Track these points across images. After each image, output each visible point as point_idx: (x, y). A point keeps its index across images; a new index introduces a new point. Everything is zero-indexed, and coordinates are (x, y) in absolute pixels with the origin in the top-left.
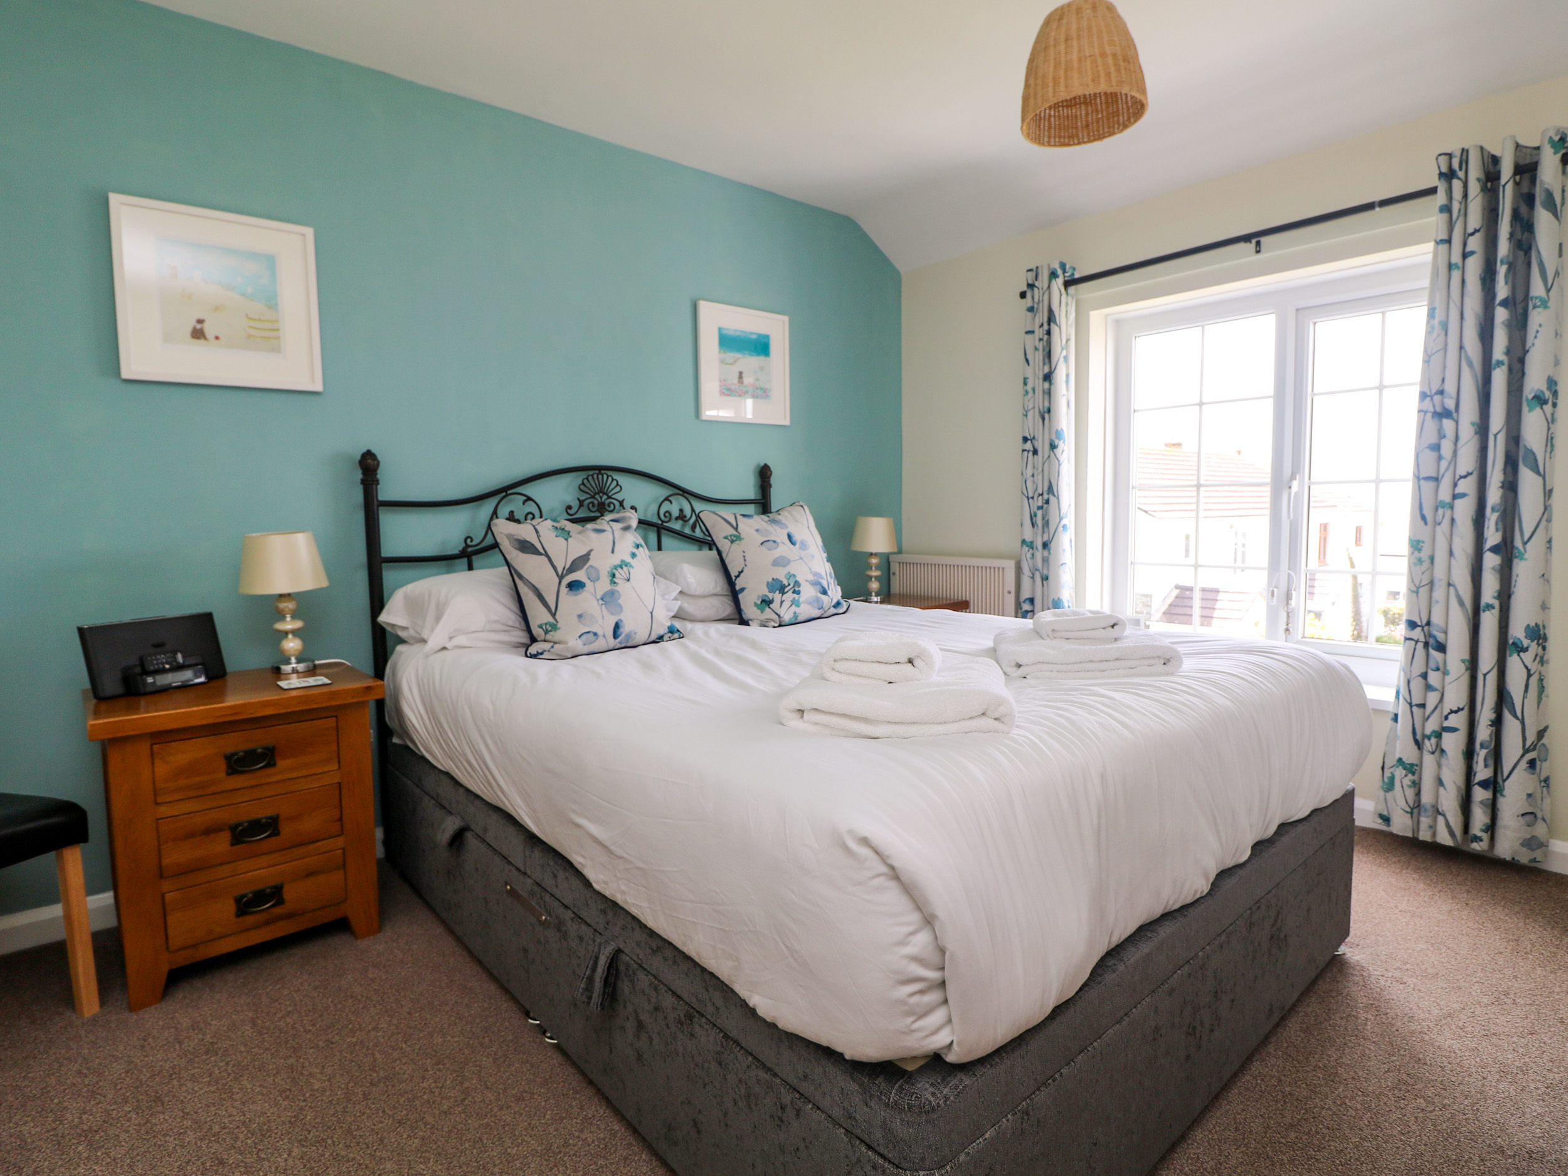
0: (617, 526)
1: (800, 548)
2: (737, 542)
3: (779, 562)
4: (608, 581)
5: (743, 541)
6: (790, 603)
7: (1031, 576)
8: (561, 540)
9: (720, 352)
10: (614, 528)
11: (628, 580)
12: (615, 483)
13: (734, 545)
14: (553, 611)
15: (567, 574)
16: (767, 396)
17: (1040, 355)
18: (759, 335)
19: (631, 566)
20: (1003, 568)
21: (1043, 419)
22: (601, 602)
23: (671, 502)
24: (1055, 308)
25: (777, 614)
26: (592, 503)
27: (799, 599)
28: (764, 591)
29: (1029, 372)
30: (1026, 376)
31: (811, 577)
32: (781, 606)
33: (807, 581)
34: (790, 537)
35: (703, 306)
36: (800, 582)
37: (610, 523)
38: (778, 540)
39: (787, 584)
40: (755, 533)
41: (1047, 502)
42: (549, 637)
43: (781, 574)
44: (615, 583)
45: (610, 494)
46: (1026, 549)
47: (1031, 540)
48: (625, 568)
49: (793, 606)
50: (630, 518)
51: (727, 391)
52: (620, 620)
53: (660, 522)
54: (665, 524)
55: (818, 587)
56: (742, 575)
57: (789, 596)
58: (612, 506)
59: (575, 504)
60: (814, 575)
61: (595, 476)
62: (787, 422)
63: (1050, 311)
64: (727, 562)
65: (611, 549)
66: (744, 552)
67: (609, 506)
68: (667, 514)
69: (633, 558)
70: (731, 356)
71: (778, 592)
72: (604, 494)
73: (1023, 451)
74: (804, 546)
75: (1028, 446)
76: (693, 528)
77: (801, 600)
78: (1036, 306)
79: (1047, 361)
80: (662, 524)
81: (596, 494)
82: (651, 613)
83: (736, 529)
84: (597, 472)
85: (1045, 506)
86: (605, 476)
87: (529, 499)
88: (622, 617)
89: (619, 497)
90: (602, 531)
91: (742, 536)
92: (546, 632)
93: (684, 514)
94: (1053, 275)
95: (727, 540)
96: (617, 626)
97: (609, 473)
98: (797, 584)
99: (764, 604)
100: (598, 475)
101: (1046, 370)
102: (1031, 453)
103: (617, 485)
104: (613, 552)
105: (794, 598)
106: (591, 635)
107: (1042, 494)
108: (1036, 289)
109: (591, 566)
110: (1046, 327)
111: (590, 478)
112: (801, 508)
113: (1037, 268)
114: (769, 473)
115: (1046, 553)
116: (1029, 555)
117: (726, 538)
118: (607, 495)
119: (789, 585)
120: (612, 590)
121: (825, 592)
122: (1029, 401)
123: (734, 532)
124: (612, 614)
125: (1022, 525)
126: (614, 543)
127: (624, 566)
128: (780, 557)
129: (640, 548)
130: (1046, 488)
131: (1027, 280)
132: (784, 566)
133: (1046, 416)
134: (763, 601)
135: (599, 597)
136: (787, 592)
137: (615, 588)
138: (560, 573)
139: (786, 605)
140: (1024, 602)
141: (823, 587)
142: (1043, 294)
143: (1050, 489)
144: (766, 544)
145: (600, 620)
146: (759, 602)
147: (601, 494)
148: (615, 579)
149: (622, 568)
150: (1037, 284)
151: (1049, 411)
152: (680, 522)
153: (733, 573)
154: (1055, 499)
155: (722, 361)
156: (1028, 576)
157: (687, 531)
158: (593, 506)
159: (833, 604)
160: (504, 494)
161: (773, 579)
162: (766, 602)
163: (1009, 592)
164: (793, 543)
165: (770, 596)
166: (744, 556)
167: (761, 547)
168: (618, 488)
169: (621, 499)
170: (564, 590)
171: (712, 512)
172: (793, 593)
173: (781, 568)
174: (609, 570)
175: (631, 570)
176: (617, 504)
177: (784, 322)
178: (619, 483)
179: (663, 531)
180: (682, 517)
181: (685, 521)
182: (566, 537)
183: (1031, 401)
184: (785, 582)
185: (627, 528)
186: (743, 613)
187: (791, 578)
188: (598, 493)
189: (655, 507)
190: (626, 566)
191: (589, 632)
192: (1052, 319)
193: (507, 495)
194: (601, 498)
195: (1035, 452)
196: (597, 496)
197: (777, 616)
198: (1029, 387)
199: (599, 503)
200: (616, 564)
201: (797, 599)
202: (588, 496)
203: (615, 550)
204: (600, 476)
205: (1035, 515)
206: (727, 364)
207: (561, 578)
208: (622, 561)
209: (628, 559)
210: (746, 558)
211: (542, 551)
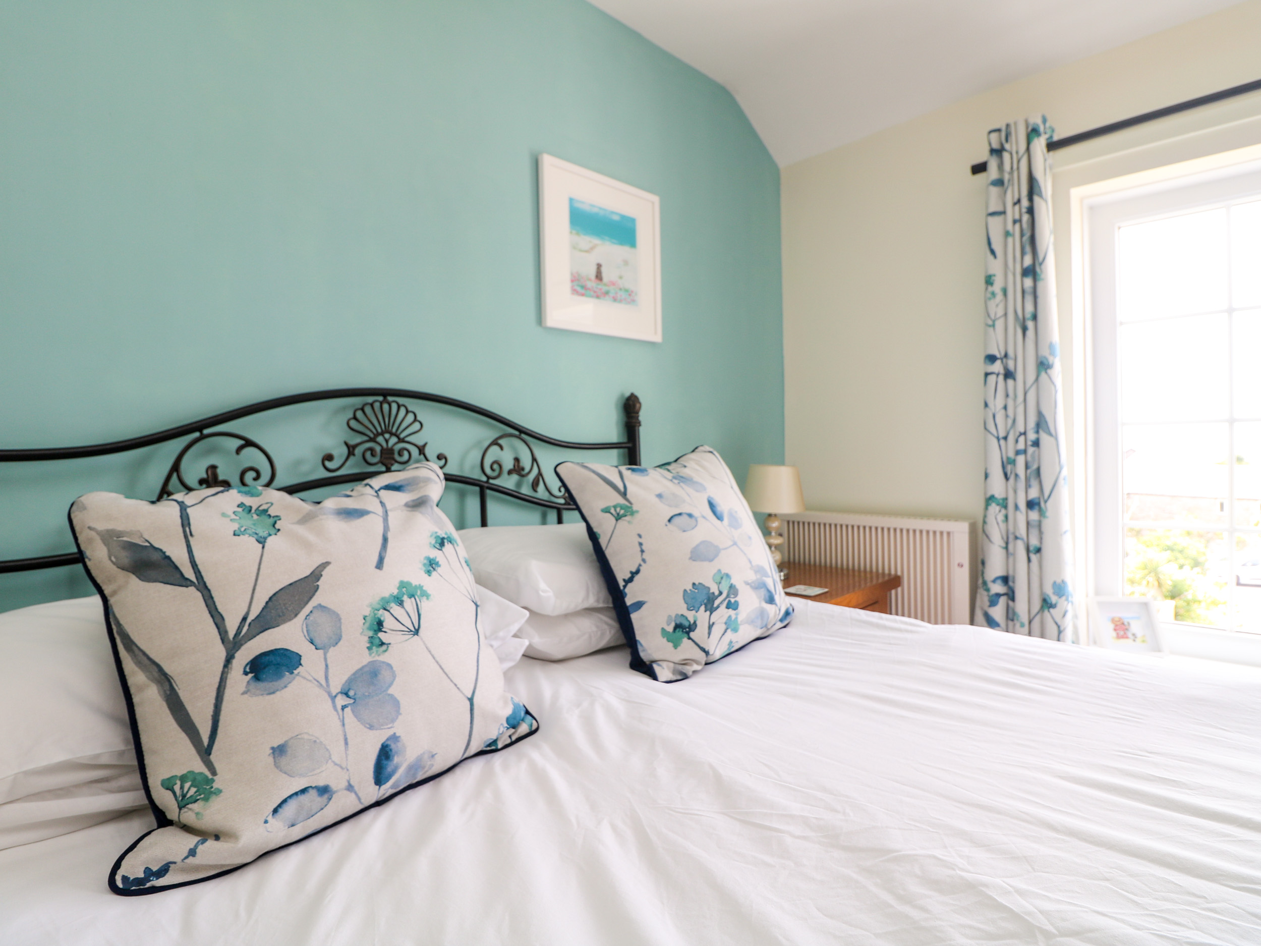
0: (395, 499)
1: (731, 525)
2: (626, 518)
3: (700, 554)
4: (364, 642)
5: (637, 516)
6: (724, 627)
7: (1004, 545)
8: (249, 543)
9: (571, 233)
10: (389, 506)
11: (416, 632)
12: (410, 417)
13: (622, 523)
14: (206, 741)
15: (250, 637)
16: (633, 301)
17: (1014, 243)
18: (623, 217)
19: (426, 595)
20: (949, 534)
21: (1025, 329)
22: (341, 701)
23: (501, 448)
24: (1039, 174)
25: (703, 650)
26: (371, 450)
27: (736, 618)
28: (680, 608)
29: (996, 267)
30: (991, 272)
31: (752, 577)
32: (709, 634)
33: (747, 583)
34: (712, 505)
35: (549, 163)
36: (738, 586)
37: (383, 493)
38: (696, 513)
39: (717, 593)
40: (657, 500)
41: (1036, 443)
42: (188, 816)
43: (705, 575)
44: (382, 644)
45: (402, 436)
46: (994, 508)
47: (1003, 496)
48: (409, 603)
49: (729, 631)
50: (427, 480)
51: (579, 287)
52: (395, 738)
53: (484, 479)
54: (491, 481)
55: (763, 592)
56: (637, 578)
57: (721, 614)
58: (406, 454)
59: (340, 452)
60: (756, 572)
61: (377, 405)
62: (658, 338)
63: (1032, 180)
64: (609, 553)
65: (375, 558)
66: (640, 536)
67: (400, 454)
68: (496, 466)
69: (429, 573)
70: (586, 241)
71: (703, 608)
72: (392, 434)
73: (987, 375)
74: (735, 523)
75: (997, 367)
76: (535, 485)
77: (740, 619)
78: (1006, 177)
79: (1028, 249)
80: (487, 482)
81: (378, 434)
82: (471, 700)
83: (624, 494)
84: (381, 398)
85: (1031, 450)
86: (394, 406)
87: (249, 443)
88: (398, 728)
89: (418, 439)
90: (358, 513)
91: (635, 508)
92: (183, 802)
93: (521, 464)
94: (1033, 132)
95: (608, 515)
96: (385, 754)
97: (401, 400)
98: (733, 590)
99: (679, 633)
100: (381, 403)
101: (1028, 261)
102: (1001, 378)
103: (415, 420)
104: (380, 565)
105: (730, 617)
106: (313, 793)
107: (1025, 433)
108: (1006, 156)
109: (320, 607)
110: (1025, 203)
111: (368, 410)
112: (710, 454)
113: (1008, 126)
114: (638, 405)
115: (1034, 515)
116: (1001, 517)
117: (606, 510)
118: (398, 437)
119: (721, 593)
120: (371, 663)
121: (771, 600)
122: (997, 306)
123: (621, 501)
124: (371, 727)
125: (986, 476)
126: (385, 540)
127: (405, 598)
128: (703, 542)
129: (448, 547)
130: (1032, 424)
131: (990, 144)
132: (711, 560)
133: (1030, 324)
134: (678, 627)
135: (336, 688)
136: (718, 607)
137: (382, 658)
138: (231, 634)
139: (717, 630)
140: (994, 581)
141: (769, 591)
142: (1019, 161)
143: (1041, 424)
144: (676, 520)
145: (337, 751)
146: (670, 629)
147: (387, 436)
148: (381, 635)
149: (401, 603)
150: (1007, 146)
151: (1035, 317)
152: (515, 477)
153: (621, 575)
154: (1052, 440)
155: (574, 247)
156: (1000, 546)
157: (526, 490)
158: (373, 455)
159: (780, 617)
160: (197, 434)
161: (694, 584)
162: (684, 629)
163: (961, 565)
164: (719, 517)
165: (691, 616)
166: (641, 544)
167: (670, 525)
168: (416, 426)
169: (420, 443)
170: (238, 679)
171: (578, 464)
172: (728, 607)
173: (706, 564)
174: (367, 611)
175: (425, 605)
176: (415, 452)
177: (653, 203)
178: (419, 418)
179: (488, 492)
180: (517, 469)
181: (523, 476)
182: (262, 533)
183: (1001, 306)
184: (714, 589)
185: (418, 504)
186: (639, 647)
187: (723, 582)
188: (382, 434)
189: (476, 456)
190: (412, 596)
191: (303, 791)
192: (1036, 190)
193: (203, 437)
194: (387, 441)
195: (1009, 375)
196: (380, 439)
197: (703, 654)
198: (997, 287)
199: (382, 450)
200: (386, 594)
201: (733, 617)
202: (366, 438)
203: (387, 561)
204: (386, 406)
205: (1013, 462)
206: (581, 251)
207: (232, 646)
208: (403, 585)
209: (417, 577)
210: (644, 547)
211: (189, 574)
